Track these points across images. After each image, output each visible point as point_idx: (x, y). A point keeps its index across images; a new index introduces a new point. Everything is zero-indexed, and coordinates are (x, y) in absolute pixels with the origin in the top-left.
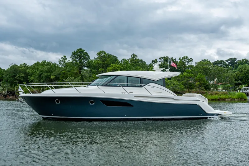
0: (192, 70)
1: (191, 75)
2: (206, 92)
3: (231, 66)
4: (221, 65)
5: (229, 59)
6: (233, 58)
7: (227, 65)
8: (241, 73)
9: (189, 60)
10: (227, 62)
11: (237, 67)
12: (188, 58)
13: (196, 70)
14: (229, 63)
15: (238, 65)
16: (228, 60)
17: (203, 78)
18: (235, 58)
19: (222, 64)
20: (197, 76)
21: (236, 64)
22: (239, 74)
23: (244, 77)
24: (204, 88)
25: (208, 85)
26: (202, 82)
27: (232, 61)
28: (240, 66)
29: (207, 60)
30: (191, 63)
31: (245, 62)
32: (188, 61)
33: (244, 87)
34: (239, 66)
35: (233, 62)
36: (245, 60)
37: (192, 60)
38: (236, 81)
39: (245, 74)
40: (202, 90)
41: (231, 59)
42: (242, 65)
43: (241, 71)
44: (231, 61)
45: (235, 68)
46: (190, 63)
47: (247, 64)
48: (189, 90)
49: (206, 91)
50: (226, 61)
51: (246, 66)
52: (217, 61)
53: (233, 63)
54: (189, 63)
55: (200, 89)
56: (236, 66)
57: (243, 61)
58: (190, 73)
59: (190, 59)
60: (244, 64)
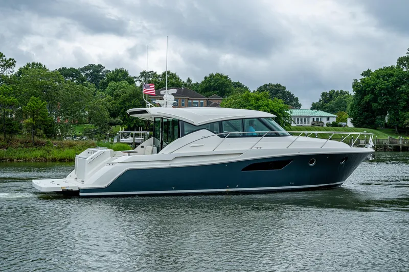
0: (15, 89)
1: (12, 99)
2: (48, 143)
3: (91, 82)
4: (71, 78)
5: (88, 67)
6: (96, 64)
7: (83, 80)
8: (115, 99)
9: (7, 62)
10: (82, 74)
11: (105, 85)
12: (4, 58)
13: (24, 90)
14: (87, 75)
15: (108, 82)
16: (86, 68)
17: (41, 108)
18: (100, 66)
19: (72, 76)
20: (28, 104)
21: (102, 78)
22: (113, 101)
23: (122, 108)
24: (42, 132)
25: (51, 126)
26: (40, 118)
27: (94, 72)
28: (112, 84)
29: (40, 64)
30: (11, 70)
31: (122, 75)
32: (5, 65)
33: (122, 130)
34: (109, 84)
35: (96, 73)
36: (121, 71)
37: (13, 64)
38: (112, 119)
39: (124, 102)
40: (39, 136)
41: (92, 66)
42: (116, 81)
43: (117, 96)
44: (91, 71)
45: (102, 88)
46: (8, 69)
47: (126, 80)
48: (8, 136)
49: (46, 140)
50: (81, 69)
51: (123, 85)
52: (63, 68)
53: (96, 76)
54: (5, 70)
55: (35, 134)
56: (102, 82)
57: (118, 73)
58: (9, 95)
59: (10, 59)
60: (120, 80)
